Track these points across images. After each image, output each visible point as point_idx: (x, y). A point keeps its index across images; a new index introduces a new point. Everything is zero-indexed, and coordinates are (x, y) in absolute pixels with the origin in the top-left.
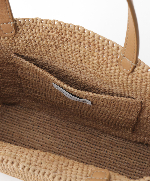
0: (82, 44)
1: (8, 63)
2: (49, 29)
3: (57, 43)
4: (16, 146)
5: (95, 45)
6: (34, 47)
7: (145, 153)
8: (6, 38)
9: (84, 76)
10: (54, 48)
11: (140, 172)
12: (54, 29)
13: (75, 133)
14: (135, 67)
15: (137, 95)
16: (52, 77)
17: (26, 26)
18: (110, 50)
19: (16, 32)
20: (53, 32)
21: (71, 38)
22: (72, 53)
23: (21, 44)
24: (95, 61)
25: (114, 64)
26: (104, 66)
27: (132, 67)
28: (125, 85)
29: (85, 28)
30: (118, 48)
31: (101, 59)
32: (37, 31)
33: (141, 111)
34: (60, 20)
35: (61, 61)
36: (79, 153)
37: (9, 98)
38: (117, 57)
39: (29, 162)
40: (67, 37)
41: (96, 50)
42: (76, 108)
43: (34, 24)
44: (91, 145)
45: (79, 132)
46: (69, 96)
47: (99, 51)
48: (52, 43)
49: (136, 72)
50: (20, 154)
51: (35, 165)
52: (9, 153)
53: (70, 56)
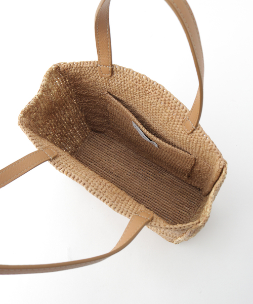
0: (159, 100)
1: (101, 98)
2: (137, 80)
3: (141, 94)
4: (91, 172)
5: (169, 103)
6: (123, 91)
7: (196, 195)
8: (103, 78)
9: (156, 126)
10: (138, 97)
11: (189, 209)
12: (141, 82)
13: (144, 166)
14: (194, 130)
15: (192, 152)
16: (133, 117)
17: (120, 73)
18: (180, 111)
19: (112, 75)
20: (140, 84)
21: (153, 93)
22: (151, 105)
23: (113, 86)
24: (166, 117)
25: (180, 123)
26: (172, 123)
27: (192, 129)
28: (184, 142)
29: (166, 88)
30: (186, 111)
31: (171, 116)
32: (128, 79)
33: (194, 165)
34: (148, 76)
35: (141, 109)
36: (143, 183)
37: (97, 126)
38: (183, 118)
39: (96, 188)
40: (150, 91)
41: (169, 108)
42: (147, 147)
43: (127, 73)
44: (155, 179)
45: (147, 166)
46: (143, 136)
47: (171, 109)
48: (137, 92)
49: (194, 134)
50: (92, 180)
51: (100, 192)
52: (85, 176)
53: (149, 107)
